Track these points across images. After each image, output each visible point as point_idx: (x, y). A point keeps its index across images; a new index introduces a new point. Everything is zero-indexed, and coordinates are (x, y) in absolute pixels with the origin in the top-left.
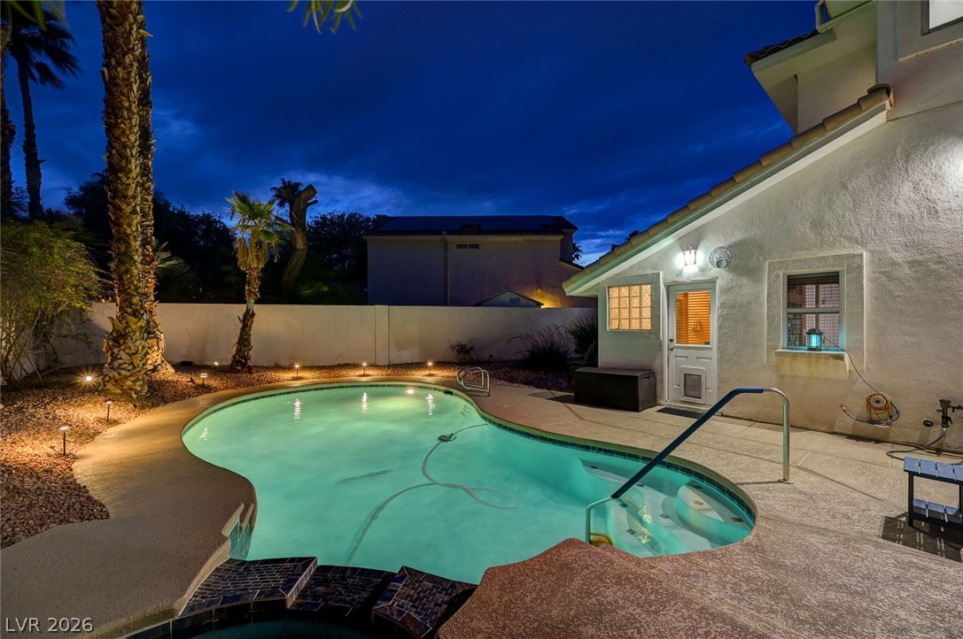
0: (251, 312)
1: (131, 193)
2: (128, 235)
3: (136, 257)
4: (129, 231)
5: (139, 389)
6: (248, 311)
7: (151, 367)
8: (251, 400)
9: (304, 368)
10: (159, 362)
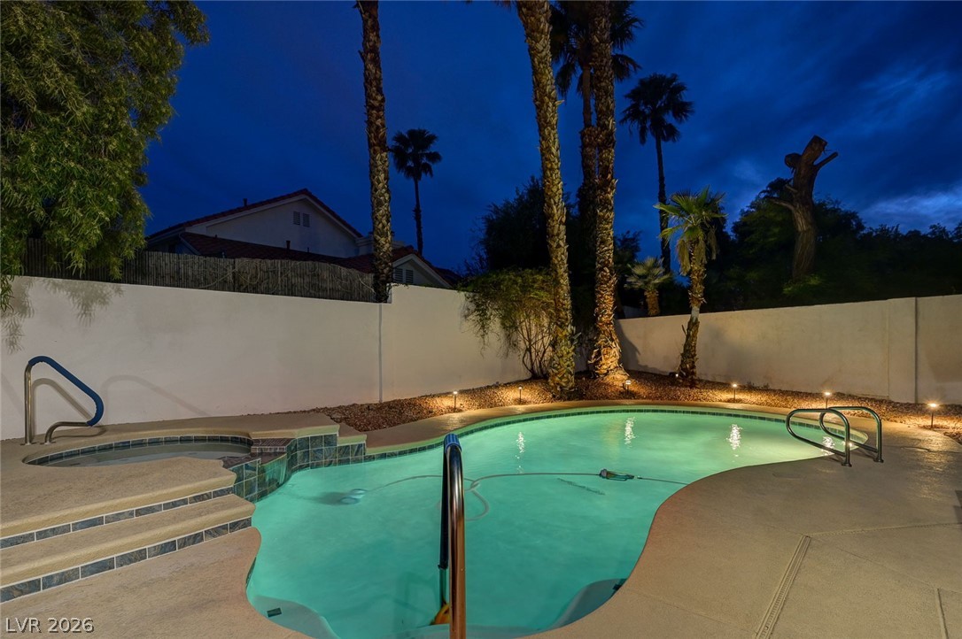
0: (694, 321)
1: (556, 232)
2: (556, 265)
3: (562, 281)
4: (556, 262)
5: (564, 384)
6: (691, 319)
7: (606, 371)
8: (648, 411)
9: (743, 389)
10: (612, 368)
